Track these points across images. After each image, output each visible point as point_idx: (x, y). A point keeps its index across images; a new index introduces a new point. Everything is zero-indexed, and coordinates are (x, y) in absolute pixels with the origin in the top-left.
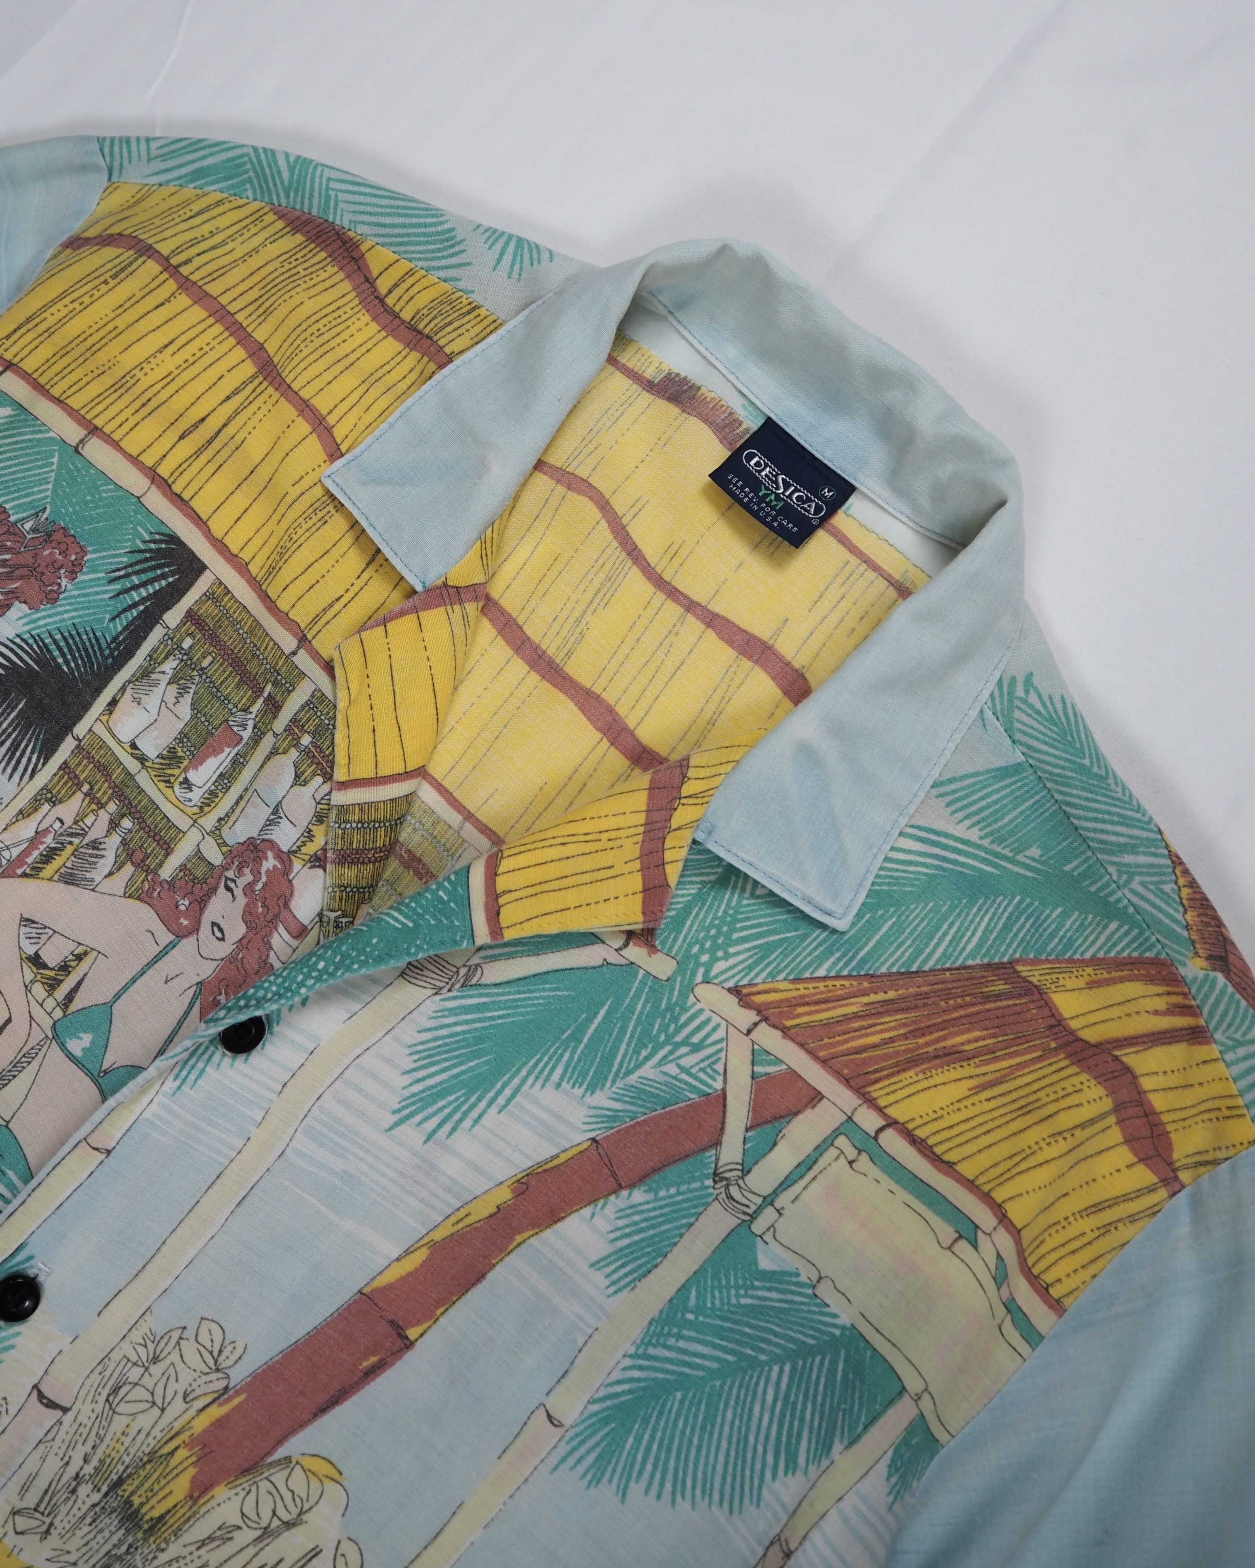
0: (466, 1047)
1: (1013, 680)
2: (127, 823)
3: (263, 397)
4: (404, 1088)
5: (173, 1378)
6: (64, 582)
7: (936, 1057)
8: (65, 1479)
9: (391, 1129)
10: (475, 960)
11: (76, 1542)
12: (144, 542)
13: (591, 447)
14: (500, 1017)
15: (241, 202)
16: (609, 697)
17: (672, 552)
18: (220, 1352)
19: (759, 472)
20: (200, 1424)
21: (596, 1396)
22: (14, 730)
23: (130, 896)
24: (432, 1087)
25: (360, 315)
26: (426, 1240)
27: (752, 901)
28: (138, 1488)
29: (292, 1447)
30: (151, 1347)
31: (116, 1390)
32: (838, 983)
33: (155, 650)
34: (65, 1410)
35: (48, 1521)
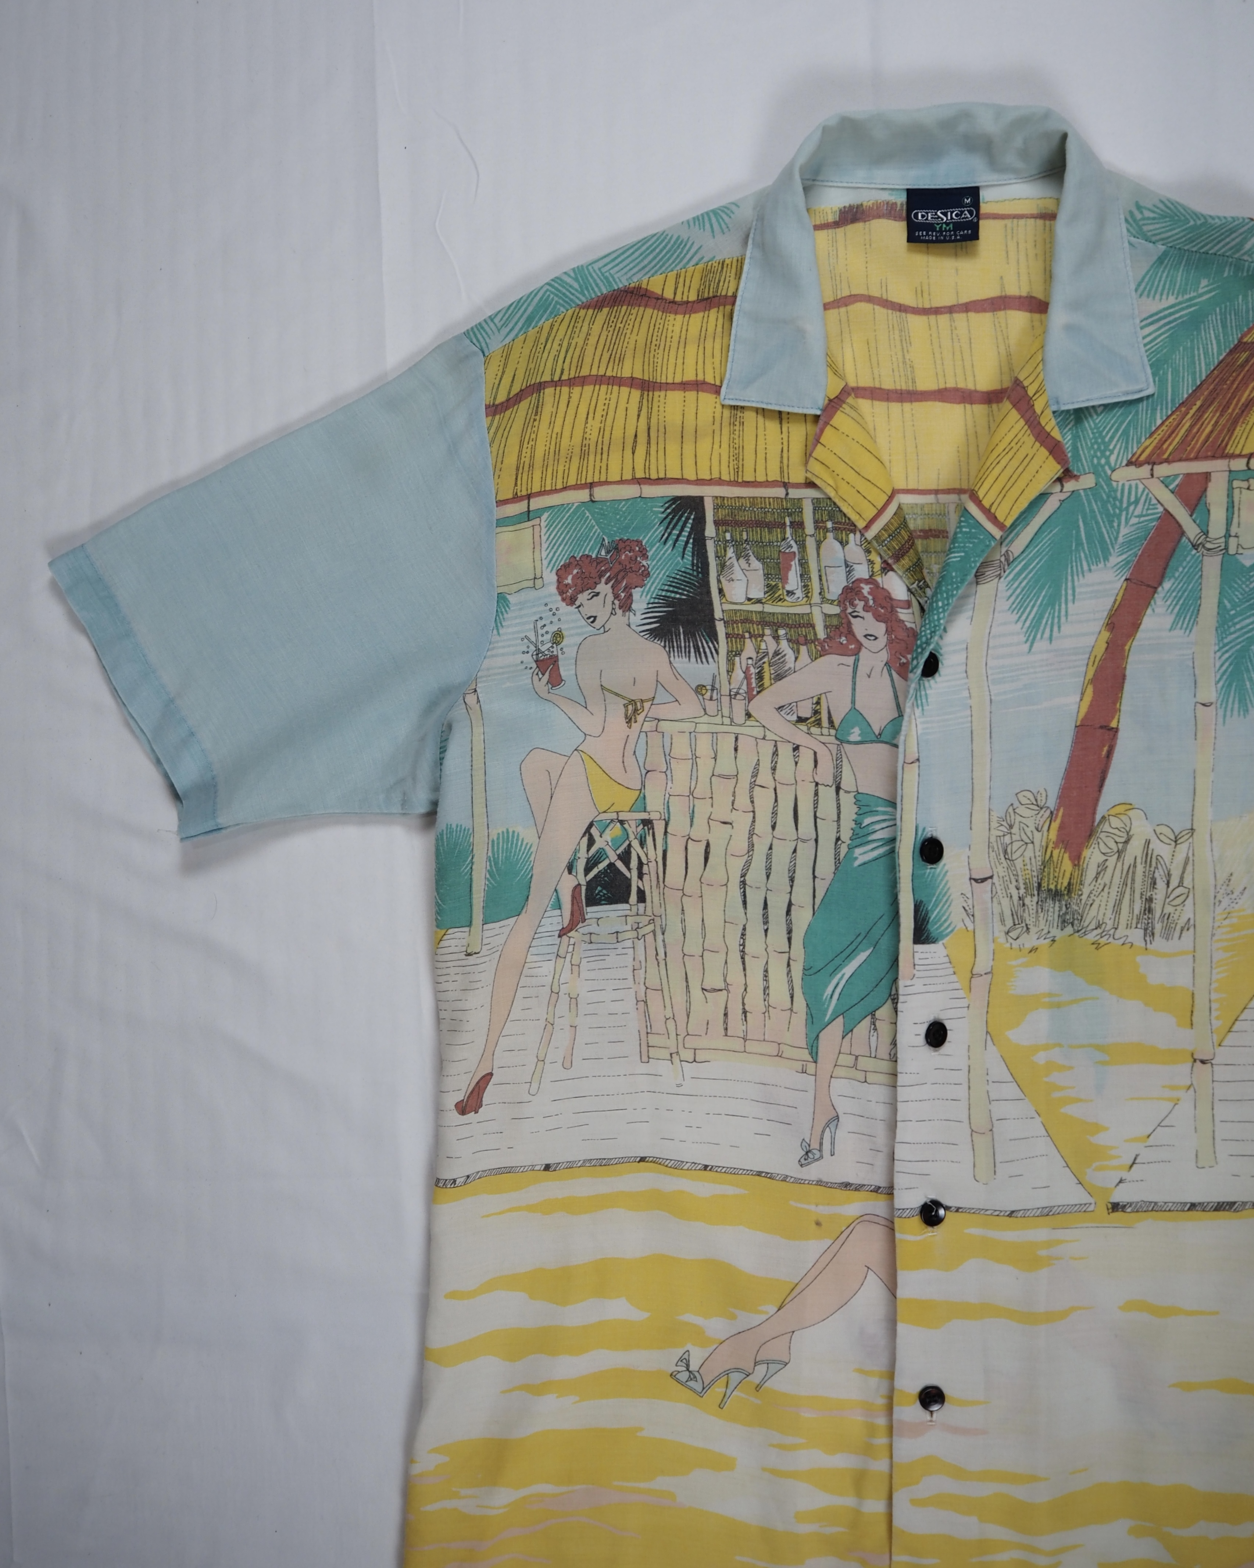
0: (1034, 588)
1: (1131, 213)
2: (781, 632)
3: (656, 399)
4: (1022, 628)
5: (1025, 828)
6: (644, 563)
7: (1243, 412)
8: (1016, 903)
9: (1030, 650)
10: (1004, 550)
11: (1042, 923)
12: (663, 513)
13: (838, 278)
14: (1037, 564)
15: (561, 317)
16: (951, 384)
17: (919, 292)
18: (1036, 800)
19: (927, 219)
20: (1053, 835)
21: (1217, 680)
22: (689, 642)
23: (816, 659)
24: (1034, 618)
25: (668, 318)
26: (1086, 682)
27: (1100, 418)
28: (1048, 881)
29: (1101, 811)
30: (1004, 823)
31: (1005, 852)
32: (1171, 420)
33: (717, 552)
34: (991, 877)
35: (1024, 925)
